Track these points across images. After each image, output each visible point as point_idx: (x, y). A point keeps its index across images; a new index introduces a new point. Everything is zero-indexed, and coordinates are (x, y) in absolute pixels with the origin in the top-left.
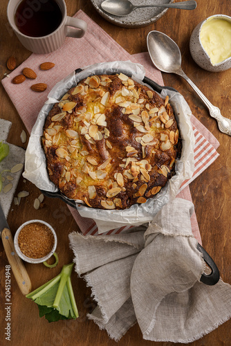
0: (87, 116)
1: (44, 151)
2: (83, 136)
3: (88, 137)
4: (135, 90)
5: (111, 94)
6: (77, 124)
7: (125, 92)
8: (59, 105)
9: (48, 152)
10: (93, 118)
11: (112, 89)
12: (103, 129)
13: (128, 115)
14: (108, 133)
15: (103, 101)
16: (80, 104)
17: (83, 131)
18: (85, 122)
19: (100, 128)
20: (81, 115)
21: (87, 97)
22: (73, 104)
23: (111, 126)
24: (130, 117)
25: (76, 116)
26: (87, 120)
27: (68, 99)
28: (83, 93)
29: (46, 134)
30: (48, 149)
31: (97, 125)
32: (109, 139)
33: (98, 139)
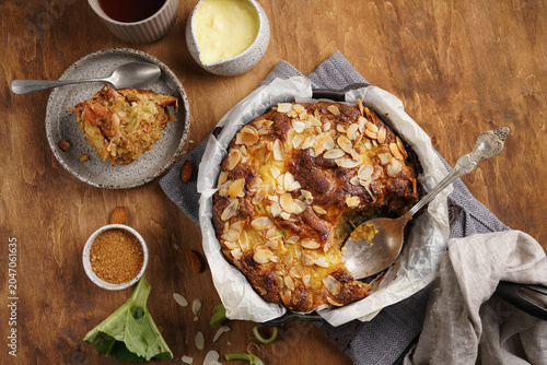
0: (266, 188)
1: (237, 267)
2: (278, 218)
3: (286, 216)
4: (311, 116)
5: (282, 139)
6: (261, 206)
7: (298, 126)
8: (221, 194)
9: (244, 266)
10: (277, 184)
11: (279, 133)
12: (300, 193)
13: (321, 155)
14: (309, 195)
15: (277, 156)
16: (249, 177)
17: (275, 211)
18: (270, 197)
19: (295, 195)
20: (259, 191)
21: (253, 162)
22: (240, 182)
23: (308, 184)
24: (325, 156)
25: (253, 196)
26: (270, 194)
27: (229, 178)
28: (244, 160)
29: (226, 243)
30: (240, 261)
31: (288, 192)
32: (315, 202)
33: (301, 210)
